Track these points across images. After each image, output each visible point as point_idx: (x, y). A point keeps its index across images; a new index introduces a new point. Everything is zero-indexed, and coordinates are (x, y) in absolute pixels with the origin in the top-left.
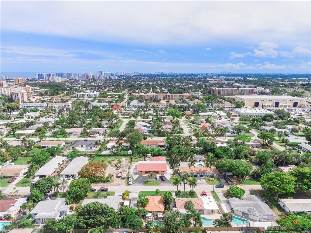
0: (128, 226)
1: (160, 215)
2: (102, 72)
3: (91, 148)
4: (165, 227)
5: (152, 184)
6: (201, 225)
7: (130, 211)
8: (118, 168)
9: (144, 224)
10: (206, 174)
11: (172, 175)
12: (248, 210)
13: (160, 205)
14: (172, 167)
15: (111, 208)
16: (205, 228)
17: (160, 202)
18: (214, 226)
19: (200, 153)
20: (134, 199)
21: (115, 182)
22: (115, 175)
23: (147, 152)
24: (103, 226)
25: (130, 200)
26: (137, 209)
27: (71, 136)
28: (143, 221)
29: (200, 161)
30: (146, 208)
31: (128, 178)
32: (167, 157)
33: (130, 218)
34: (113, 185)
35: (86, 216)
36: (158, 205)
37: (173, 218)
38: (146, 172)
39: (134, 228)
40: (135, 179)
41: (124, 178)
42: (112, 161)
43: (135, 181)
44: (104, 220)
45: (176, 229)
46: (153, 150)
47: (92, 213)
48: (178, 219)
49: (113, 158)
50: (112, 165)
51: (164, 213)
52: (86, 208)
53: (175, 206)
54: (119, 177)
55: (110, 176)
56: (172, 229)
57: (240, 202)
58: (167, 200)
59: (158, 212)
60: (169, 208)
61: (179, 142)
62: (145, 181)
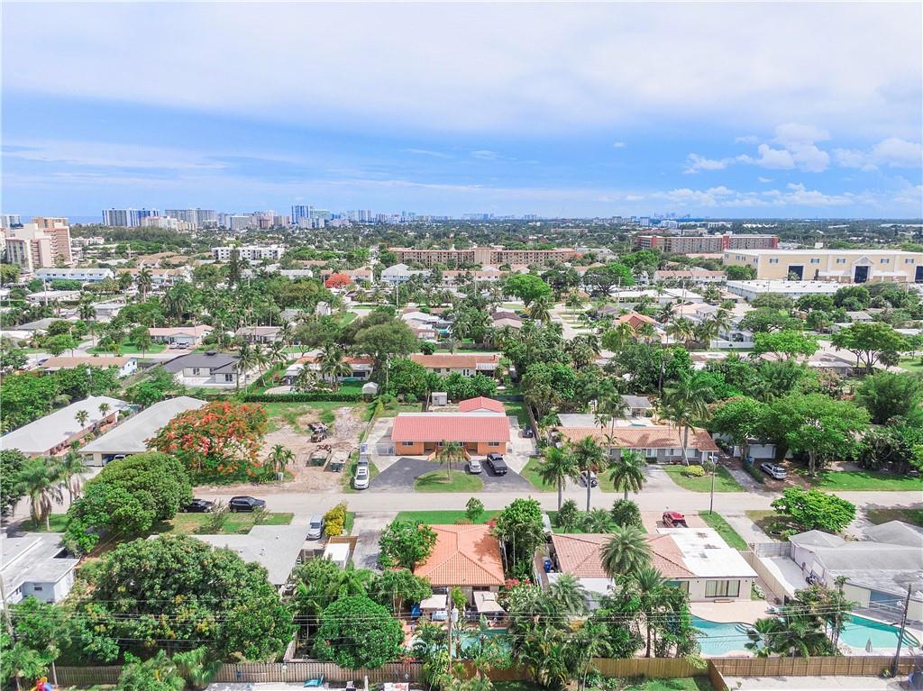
1: (487, 603)
2: (305, 209)
3: (229, 378)
5: (450, 489)
8: (316, 435)
9: (410, 642)
10: (667, 454)
11: (532, 457)
13: (487, 558)
16: (710, 662)
17: (483, 548)
20: (367, 537)
21: (298, 480)
23: (433, 386)
25: (353, 542)
26: (380, 573)
27: (167, 349)
29: (634, 415)
30: (419, 573)
31: (354, 469)
32: (508, 404)
34: (289, 491)
36: (475, 558)
38: (429, 447)
39: (359, 663)
40: (381, 470)
41: (335, 468)
43: (380, 479)
48: (575, 619)
51: (503, 592)
53: (553, 566)
54: (319, 463)
58: (518, 535)
59: (476, 588)
60: (528, 571)
62: (422, 476)
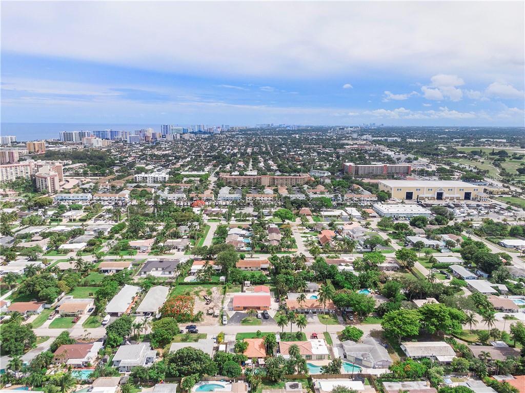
0: (226, 373)
1: (261, 361)
2: (169, 127)
3: (170, 272)
4: (267, 375)
5: (252, 324)
6: (306, 372)
7: (227, 357)
8: (208, 302)
9: (243, 371)
10: (319, 310)
11: (278, 311)
12: (362, 356)
13: (262, 349)
14: (277, 300)
15: (206, 354)
16: (310, 375)
17: (261, 346)
18: (321, 373)
19: (314, 279)
20: (230, 343)
21: (205, 321)
22: (205, 312)
23: (245, 279)
24: (198, 373)
25: (226, 344)
26: (235, 354)
27: (138, 253)
28: (242, 368)
29: (314, 291)
30: (245, 354)
31: (222, 316)
32: (272, 286)
33: (227, 365)
34: (204, 325)
35: (180, 363)
36: (259, 349)
37: (276, 364)
38: (245, 308)
39: (233, 376)
40: (230, 317)
41: (216, 316)
42: (200, 291)
43: (231, 320)
44: (199, 368)
45: (279, 377)
46: (253, 276)
47: (186, 360)
48: (281, 366)
49: (201, 287)
50: (200, 298)
51: (265, 359)
52: (179, 354)
53: (279, 351)
54: (211, 314)
55: (200, 314)
56: (274, 377)
57: (355, 346)
58: (270, 344)
59: (259, 358)
60: (272, 353)
61: (289, 265)
62: (243, 320)
